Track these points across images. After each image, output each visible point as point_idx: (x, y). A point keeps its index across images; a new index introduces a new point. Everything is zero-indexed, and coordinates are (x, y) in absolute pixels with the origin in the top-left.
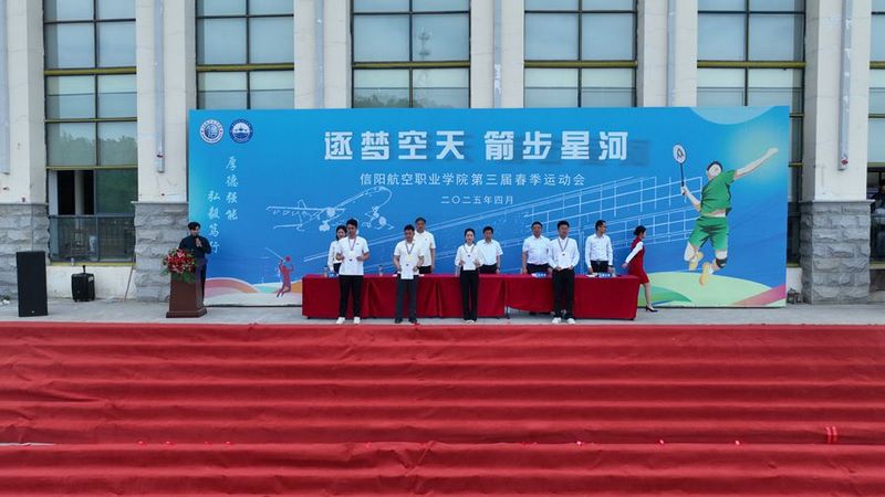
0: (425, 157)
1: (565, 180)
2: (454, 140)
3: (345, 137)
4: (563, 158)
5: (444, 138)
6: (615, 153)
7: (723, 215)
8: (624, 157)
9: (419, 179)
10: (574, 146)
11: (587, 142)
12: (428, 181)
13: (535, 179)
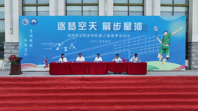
0: (86, 29)
1: (125, 36)
2: (94, 25)
3: (63, 24)
4: (124, 30)
5: (91, 24)
6: (138, 28)
7: (168, 45)
8: (141, 30)
9: (84, 35)
10: (127, 27)
11: (131, 25)
12: (87, 36)
13: (117, 35)
